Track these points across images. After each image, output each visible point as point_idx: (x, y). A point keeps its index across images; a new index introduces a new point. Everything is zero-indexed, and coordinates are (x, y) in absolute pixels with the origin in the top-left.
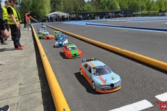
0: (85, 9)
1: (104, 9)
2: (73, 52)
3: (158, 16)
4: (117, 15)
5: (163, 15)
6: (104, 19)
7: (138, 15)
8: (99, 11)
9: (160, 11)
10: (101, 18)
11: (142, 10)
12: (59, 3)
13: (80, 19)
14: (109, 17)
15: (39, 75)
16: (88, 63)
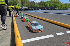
0: (35, 6)
1: (43, 6)
2: (26, 20)
3: (65, 10)
4: (48, 9)
5: (67, 10)
6: (43, 10)
7: (57, 9)
8: (41, 7)
9: (66, 8)
10: (42, 10)
11: (59, 7)
12: (24, 3)
13: (33, 10)
14: (45, 10)
15: (12, 27)
16: (31, 22)
